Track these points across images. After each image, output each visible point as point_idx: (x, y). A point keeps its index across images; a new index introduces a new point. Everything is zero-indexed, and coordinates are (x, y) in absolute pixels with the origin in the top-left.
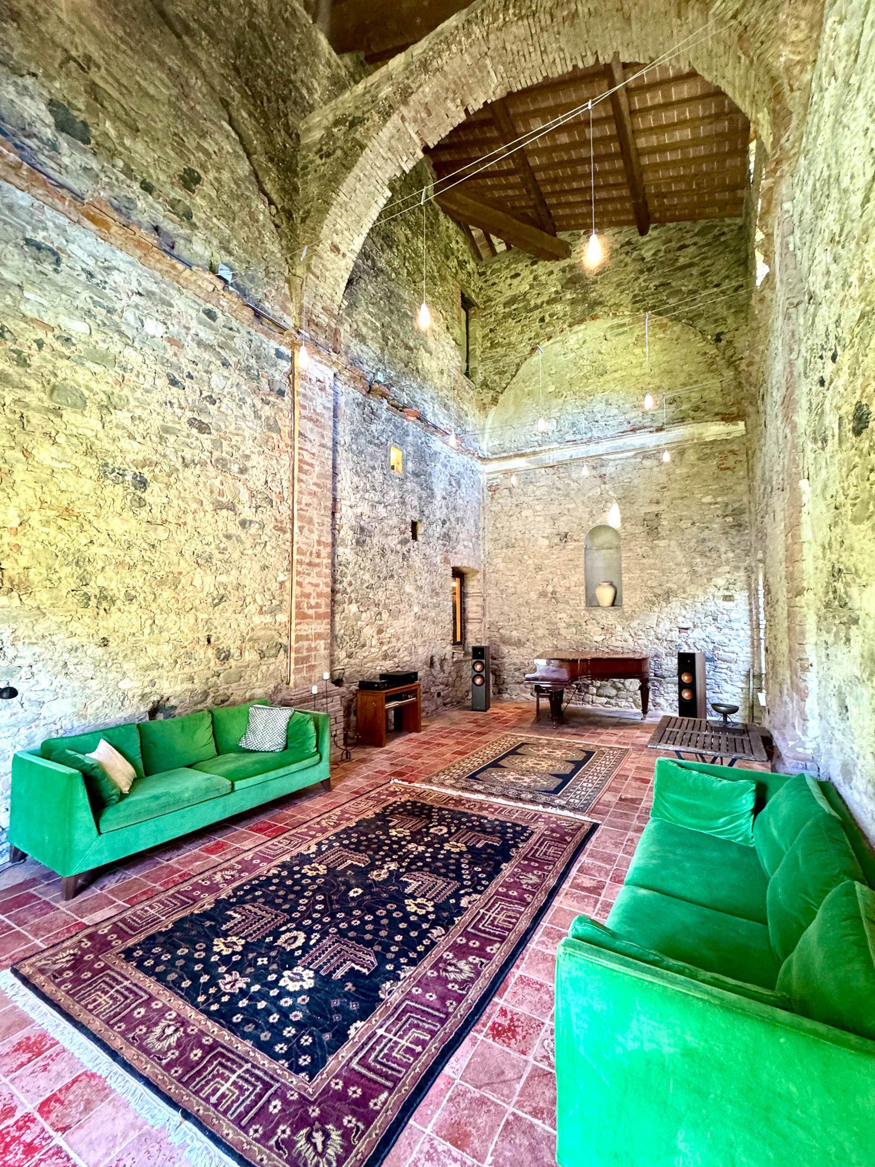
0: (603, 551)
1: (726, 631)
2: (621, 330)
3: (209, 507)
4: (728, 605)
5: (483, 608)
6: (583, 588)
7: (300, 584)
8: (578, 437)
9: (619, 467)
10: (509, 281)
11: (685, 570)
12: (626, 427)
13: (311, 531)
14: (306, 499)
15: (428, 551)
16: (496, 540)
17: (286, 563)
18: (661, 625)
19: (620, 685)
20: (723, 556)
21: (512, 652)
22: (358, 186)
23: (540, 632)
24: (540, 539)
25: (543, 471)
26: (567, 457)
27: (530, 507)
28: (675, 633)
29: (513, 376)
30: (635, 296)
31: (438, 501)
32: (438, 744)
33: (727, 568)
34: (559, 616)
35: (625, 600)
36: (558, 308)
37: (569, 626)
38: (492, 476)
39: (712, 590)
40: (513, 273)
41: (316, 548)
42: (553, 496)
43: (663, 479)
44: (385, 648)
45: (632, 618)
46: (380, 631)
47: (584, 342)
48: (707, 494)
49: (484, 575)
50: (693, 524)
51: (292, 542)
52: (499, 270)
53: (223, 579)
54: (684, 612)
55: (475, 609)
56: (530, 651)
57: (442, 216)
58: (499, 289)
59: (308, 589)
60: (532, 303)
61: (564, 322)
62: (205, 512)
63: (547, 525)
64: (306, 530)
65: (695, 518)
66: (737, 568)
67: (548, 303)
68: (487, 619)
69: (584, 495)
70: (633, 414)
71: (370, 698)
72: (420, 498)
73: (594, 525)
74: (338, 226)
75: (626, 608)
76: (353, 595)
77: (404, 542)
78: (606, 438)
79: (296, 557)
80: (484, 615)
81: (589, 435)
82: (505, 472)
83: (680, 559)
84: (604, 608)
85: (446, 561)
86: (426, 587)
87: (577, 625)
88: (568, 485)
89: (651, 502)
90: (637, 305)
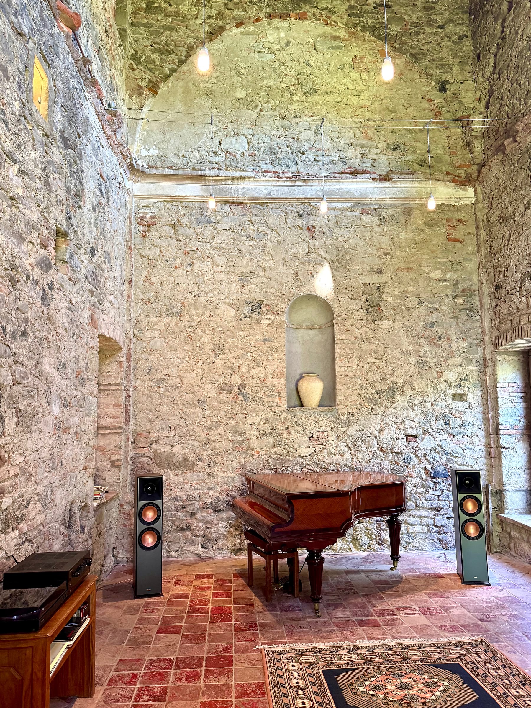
0: (301, 331)
1: (460, 438)
2: (335, 44)
4: (460, 405)
5: (126, 409)
6: (283, 380)
8: (279, 169)
9: (333, 220)
11: (412, 361)
12: (340, 167)
15: (75, 297)
16: (150, 302)
18: (386, 432)
20: (454, 345)
23: (220, 446)
24: (222, 306)
25: (228, 207)
26: (264, 194)
27: (205, 258)
28: (402, 442)
29: (182, 62)
30: (351, 7)
33: (459, 361)
34: (249, 420)
35: (340, 398)
37: (262, 435)
38: (145, 201)
39: (443, 386)
42: (242, 247)
43: (386, 242)
45: (349, 423)
47: (288, 43)
48: (435, 268)
49: (129, 355)
50: (420, 303)
54: (412, 415)
56: (202, 475)
61: (260, 10)
63: (233, 288)
65: (422, 296)
66: (469, 360)
68: (131, 427)
69: (286, 250)
70: (350, 154)
72: (68, 191)
73: (300, 294)
75: (341, 409)
77: (45, 265)
78: (318, 177)
80: (127, 421)
81: (294, 169)
82: (168, 200)
83: (406, 346)
84: (312, 409)
85: (93, 322)
86: (71, 366)
87: (275, 433)
88: (264, 234)
89: (371, 270)
90: (354, 19)
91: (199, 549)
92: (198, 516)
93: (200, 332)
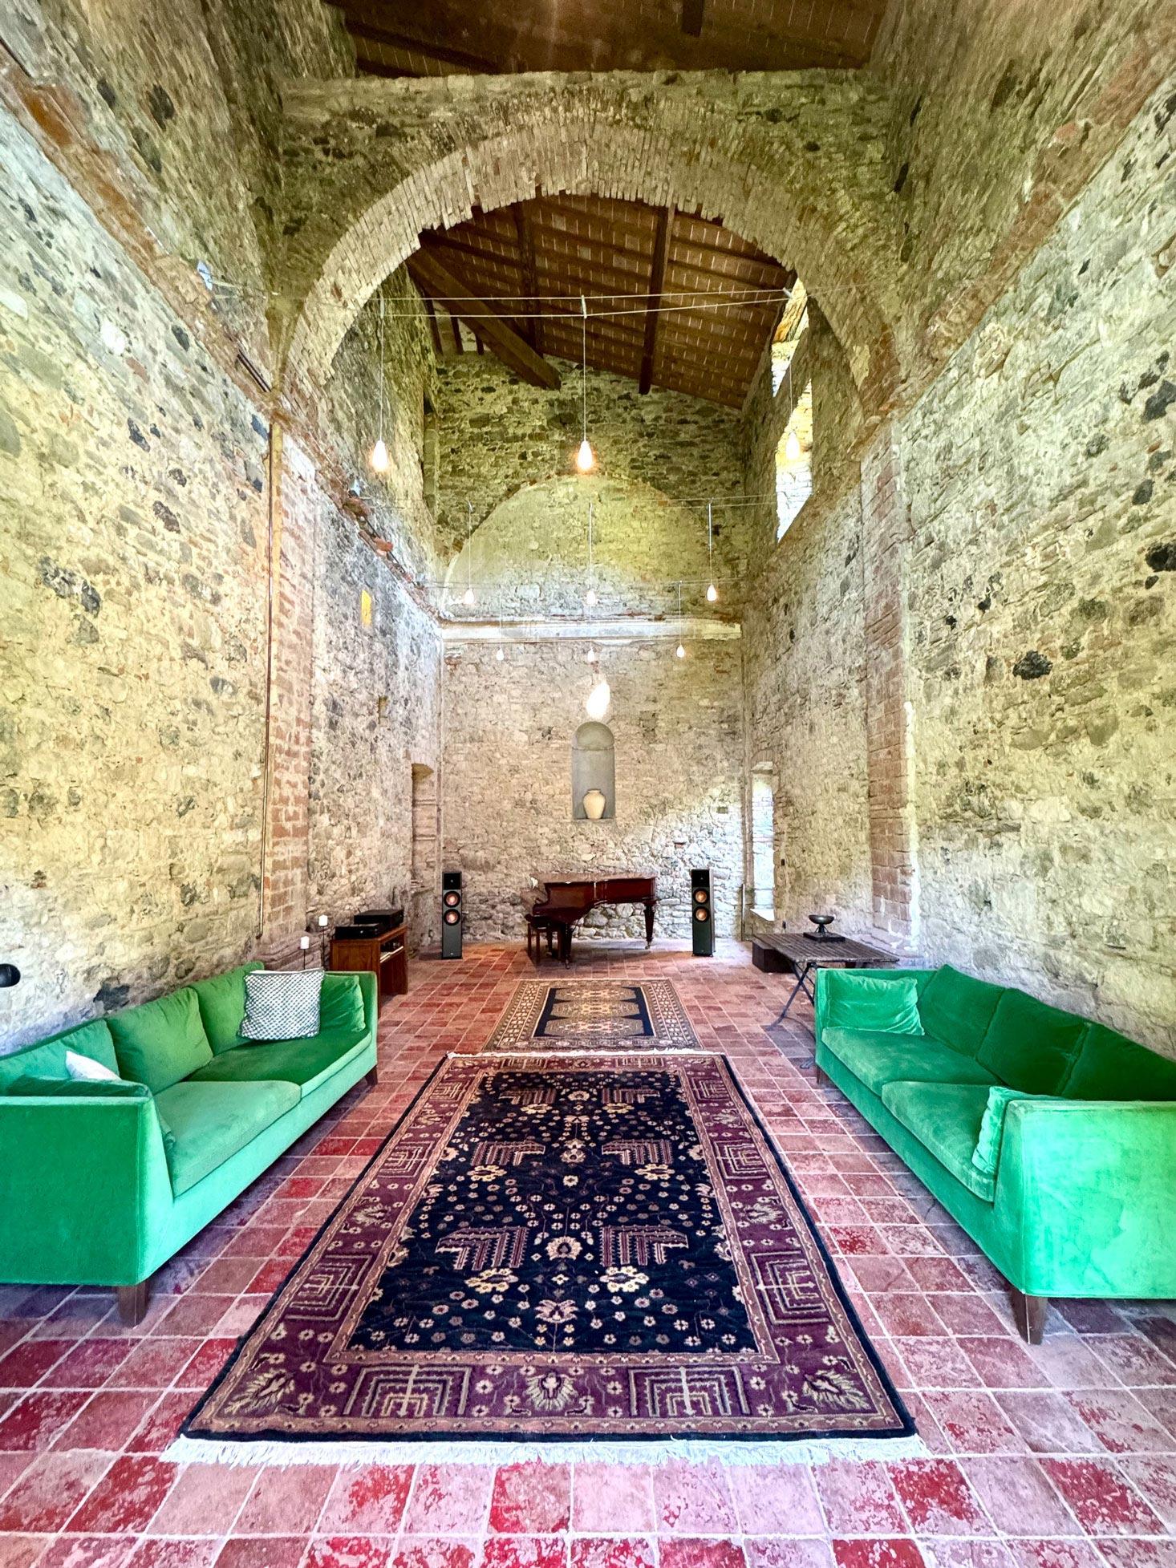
0: (589, 753)
1: (720, 845)
2: (618, 495)
3: (177, 653)
4: (722, 817)
5: (438, 820)
6: (569, 796)
7: (278, 783)
8: (566, 612)
9: (614, 655)
10: (479, 394)
11: (682, 779)
12: (621, 609)
13: (291, 703)
14: (286, 654)
15: (393, 742)
16: (456, 730)
17: (259, 749)
18: (657, 840)
19: (611, 912)
20: (719, 765)
21: (477, 878)
22: (385, 220)
23: (515, 852)
24: (517, 732)
25: (521, 647)
26: (553, 635)
27: (503, 691)
28: (671, 849)
29: (483, 519)
30: (633, 460)
31: (402, 674)
32: (451, 1005)
33: (722, 778)
34: (540, 830)
35: (618, 812)
36: (544, 447)
37: (551, 843)
38: (451, 645)
39: (708, 801)
40: (485, 385)
41: (294, 729)
42: (534, 681)
43: (661, 675)
44: (353, 878)
45: (625, 832)
46: (349, 854)
47: (576, 497)
48: (704, 697)
49: (439, 776)
50: (690, 728)
51: (268, 717)
52: (467, 375)
53: (191, 771)
54: (680, 825)
55: (426, 822)
56: (501, 876)
57: (408, 279)
58: (465, 399)
59: (287, 791)
60: (511, 431)
61: (551, 467)
62: (172, 659)
63: (526, 716)
64: (285, 699)
65: (692, 722)
66: (731, 778)
67: (531, 437)
68: (442, 836)
69: (572, 683)
70: (630, 596)
71: (355, 951)
72: (387, 667)
73: (584, 721)
74: (347, 262)
75: (619, 821)
76: (325, 802)
77: (372, 726)
78: (601, 618)
79: (272, 739)
80: (438, 830)
81: (580, 612)
82: (472, 643)
83: (677, 766)
84: (594, 821)
85: (407, 755)
86: (390, 791)
87: (561, 841)
88: (554, 669)
89: (647, 699)
90: (635, 472)
91: (499, 934)
92: (499, 907)
93: (498, 755)
